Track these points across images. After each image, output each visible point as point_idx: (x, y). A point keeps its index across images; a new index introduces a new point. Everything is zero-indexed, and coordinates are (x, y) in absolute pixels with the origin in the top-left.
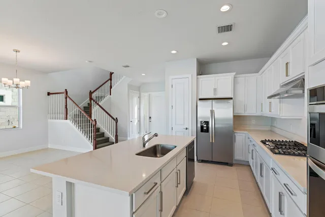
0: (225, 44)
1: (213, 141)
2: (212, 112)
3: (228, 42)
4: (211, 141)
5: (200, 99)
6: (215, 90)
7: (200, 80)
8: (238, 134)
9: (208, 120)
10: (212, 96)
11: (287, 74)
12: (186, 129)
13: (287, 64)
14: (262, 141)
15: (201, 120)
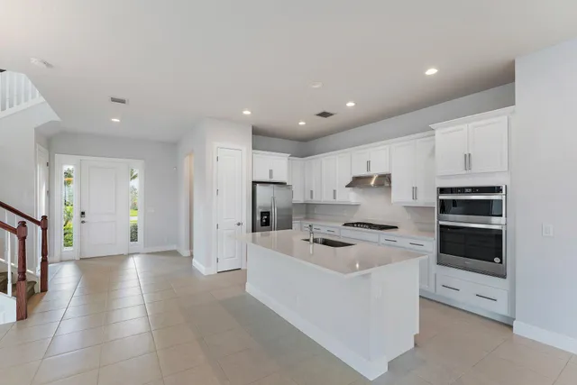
2: (274, 199)
3: (305, 123)
6: (271, 172)
7: (256, 156)
9: (269, 210)
10: (268, 179)
11: (368, 169)
12: (239, 224)
13: (368, 163)
14: (345, 225)
15: (261, 210)
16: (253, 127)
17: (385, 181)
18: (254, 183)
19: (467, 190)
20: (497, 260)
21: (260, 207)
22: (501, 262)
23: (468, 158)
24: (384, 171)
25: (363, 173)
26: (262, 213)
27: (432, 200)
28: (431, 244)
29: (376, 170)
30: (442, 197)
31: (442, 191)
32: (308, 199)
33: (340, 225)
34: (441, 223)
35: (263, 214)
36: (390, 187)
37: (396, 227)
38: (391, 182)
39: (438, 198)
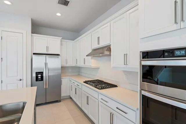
0: (59, 14)
1: (47, 87)
2: (46, 64)
3: (60, 14)
4: (45, 87)
5: (34, 54)
6: (47, 48)
7: (35, 37)
8: (64, 79)
9: (42, 71)
11: (98, 43)
12: (20, 80)
13: (98, 39)
14: (85, 82)
15: (36, 71)
16: (32, 20)
25: (96, 46)
31: (146, 55)
33: (82, 81)
34: (143, 93)
35: (37, 73)
37: (116, 86)
38: (111, 51)
39: (141, 63)
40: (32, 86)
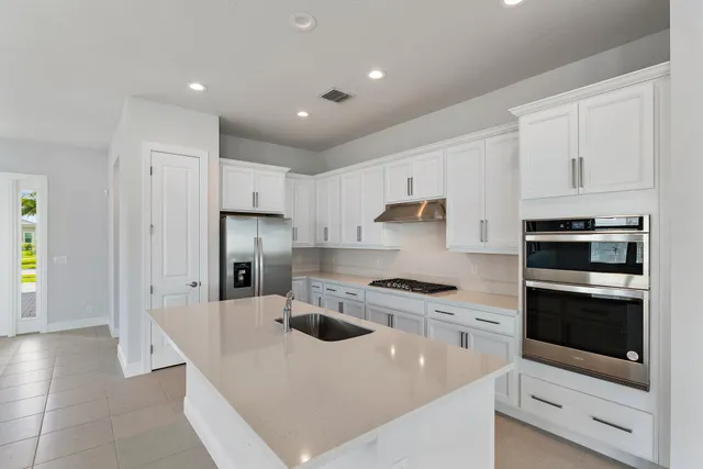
2: (258, 242)
3: (308, 113)
6: (255, 196)
7: (225, 168)
9: (250, 260)
10: (249, 208)
11: (410, 192)
12: (195, 285)
13: (410, 181)
14: (373, 284)
15: (235, 260)
16: (220, 118)
17: (436, 211)
18: (223, 214)
19: (576, 225)
20: (633, 355)
21: (234, 255)
22: (640, 360)
23: (577, 166)
24: (435, 195)
25: (404, 198)
26: (236, 264)
27: (513, 242)
28: (513, 321)
29: (423, 194)
30: (529, 238)
31: (532, 226)
32: (320, 241)
33: (365, 284)
34: (530, 284)
35: (237, 267)
36: (444, 220)
37: (454, 288)
38: (445, 212)
39: (524, 239)
40: (222, 298)
